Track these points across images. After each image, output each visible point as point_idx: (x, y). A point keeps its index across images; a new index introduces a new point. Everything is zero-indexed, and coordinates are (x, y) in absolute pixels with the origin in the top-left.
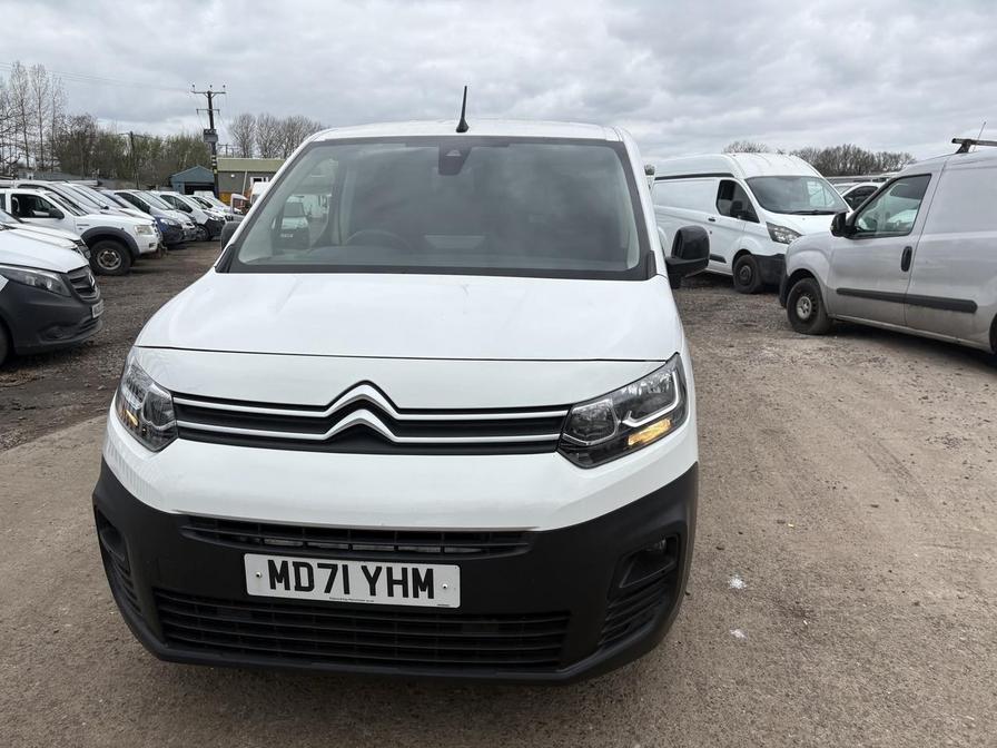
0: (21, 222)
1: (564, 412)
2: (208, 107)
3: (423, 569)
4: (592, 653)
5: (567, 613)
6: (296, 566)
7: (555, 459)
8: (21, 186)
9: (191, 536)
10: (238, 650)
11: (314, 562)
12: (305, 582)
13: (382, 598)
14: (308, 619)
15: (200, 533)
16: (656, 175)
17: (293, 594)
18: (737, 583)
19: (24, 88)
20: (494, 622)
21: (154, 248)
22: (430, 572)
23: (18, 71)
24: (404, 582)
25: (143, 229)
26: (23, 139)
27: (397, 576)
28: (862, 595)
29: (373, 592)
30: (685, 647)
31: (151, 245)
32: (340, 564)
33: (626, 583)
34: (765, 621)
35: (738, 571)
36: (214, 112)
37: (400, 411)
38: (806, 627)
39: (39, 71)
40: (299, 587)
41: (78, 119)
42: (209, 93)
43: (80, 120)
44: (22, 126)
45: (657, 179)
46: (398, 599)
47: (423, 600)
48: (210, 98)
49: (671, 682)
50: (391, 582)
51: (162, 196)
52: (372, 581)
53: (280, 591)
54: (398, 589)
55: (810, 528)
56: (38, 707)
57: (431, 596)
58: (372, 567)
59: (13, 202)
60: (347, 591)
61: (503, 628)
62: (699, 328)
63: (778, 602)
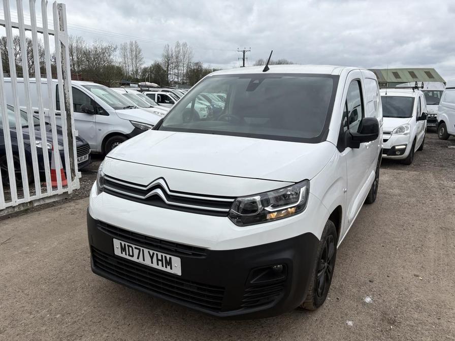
0: (159, 105)
1: (233, 200)
2: (243, 57)
3: (168, 257)
4: (237, 309)
5: (223, 288)
6: (129, 246)
7: (226, 220)
8: (163, 91)
9: (99, 228)
10: (114, 275)
11: (134, 246)
12: (131, 254)
13: (155, 265)
14: (133, 268)
15: (102, 228)
16: (447, 86)
17: (127, 257)
18: (368, 300)
19: (179, 52)
20: (195, 285)
21: (205, 117)
22: (170, 258)
23: (178, 46)
24: (162, 260)
25: (202, 109)
26: (177, 72)
27: (160, 258)
28: (437, 321)
29: (152, 263)
30: (318, 322)
31: (204, 116)
32: (141, 248)
33: (255, 281)
34: (370, 321)
35: (373, 295)
36: (245, 59)
37: (171, 191)
38: (391, 329)
39: (185, 45)
40: (129, 255)
41: (196, 63)
42: (244, 51)
43: (197, 64)
44: (177, 66)
45: (447, 88)
46: (160, 267)
47: (168, 270)
48: (244, 53)
49: (299, 336)
50: (158, 260)
51: (218, 96)
52: (152, 258)
53: (123, 255)
54: (160, 263)
55: (432, 282)
56: (68, 282)
57: (171, 268)
58: (151, 252)
59: (158, 97)
60: (144, 260)
61: (198, 289)
62: (445, 170)
63: (384, 313)
